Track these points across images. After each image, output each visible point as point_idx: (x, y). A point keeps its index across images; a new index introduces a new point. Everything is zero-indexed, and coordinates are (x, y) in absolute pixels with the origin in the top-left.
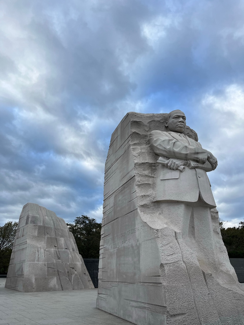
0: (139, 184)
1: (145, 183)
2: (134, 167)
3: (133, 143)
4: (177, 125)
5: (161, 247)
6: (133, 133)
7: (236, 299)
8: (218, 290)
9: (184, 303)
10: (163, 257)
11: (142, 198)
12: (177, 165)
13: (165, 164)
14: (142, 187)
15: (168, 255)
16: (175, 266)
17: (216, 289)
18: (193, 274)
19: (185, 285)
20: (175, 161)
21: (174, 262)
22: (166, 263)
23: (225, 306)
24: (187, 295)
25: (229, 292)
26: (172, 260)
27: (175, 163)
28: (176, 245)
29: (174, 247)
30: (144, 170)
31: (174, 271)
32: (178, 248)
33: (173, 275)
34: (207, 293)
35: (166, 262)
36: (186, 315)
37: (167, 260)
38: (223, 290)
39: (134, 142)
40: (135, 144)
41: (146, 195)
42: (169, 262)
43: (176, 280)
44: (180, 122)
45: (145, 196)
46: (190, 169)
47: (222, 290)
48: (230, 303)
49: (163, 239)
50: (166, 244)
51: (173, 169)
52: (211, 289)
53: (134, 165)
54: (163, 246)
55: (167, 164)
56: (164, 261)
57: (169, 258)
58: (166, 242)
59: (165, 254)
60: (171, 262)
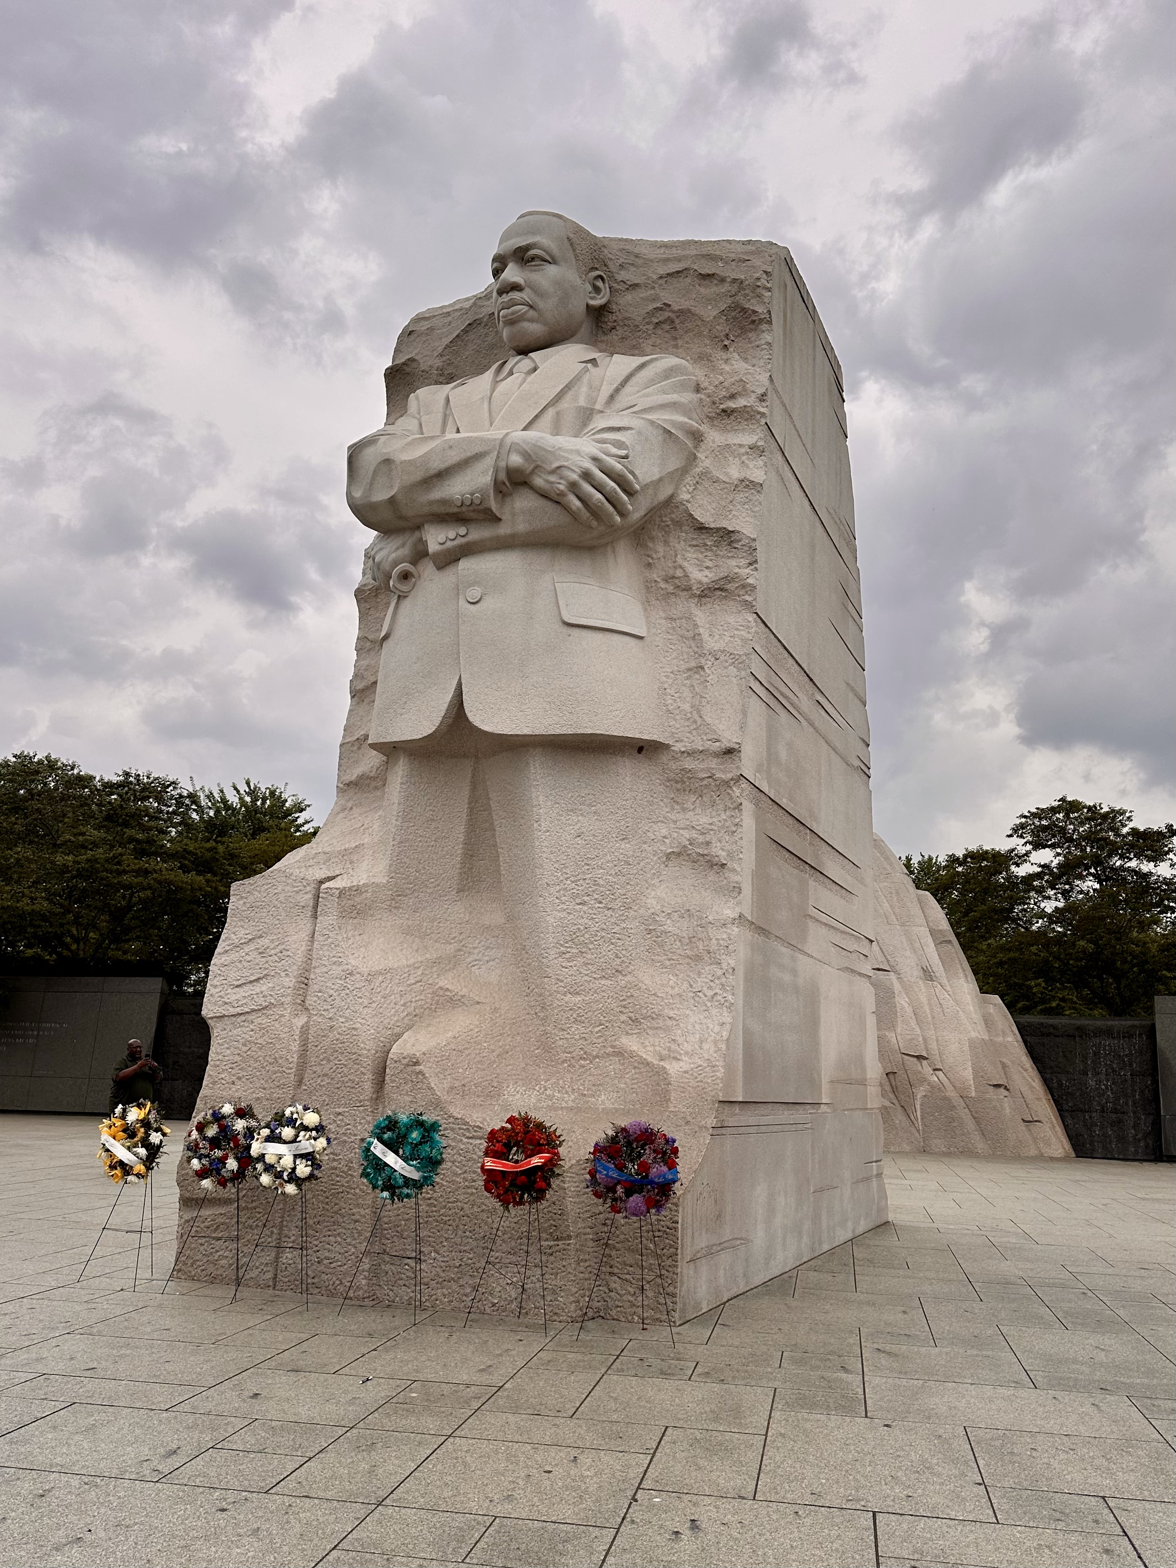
5: (220, 954)
10: (214, 991)
15: (240, 983)
16: (251, 1026)
21: (253, 1011)
26: (244, 1002)
28: (283, 943)
29: (273, 952)
31: (244, 1045)
35: (222, 1011)
37: (226, 1003)
38: (452, 1129)
42: (231, 1010)
46: (439, 568)
49: (241, 923)
50: (243, 941)
54: (227, 948)
57: (234, 995)
58: (247, 932)
59: (224, 982)
60: (238, 1010)
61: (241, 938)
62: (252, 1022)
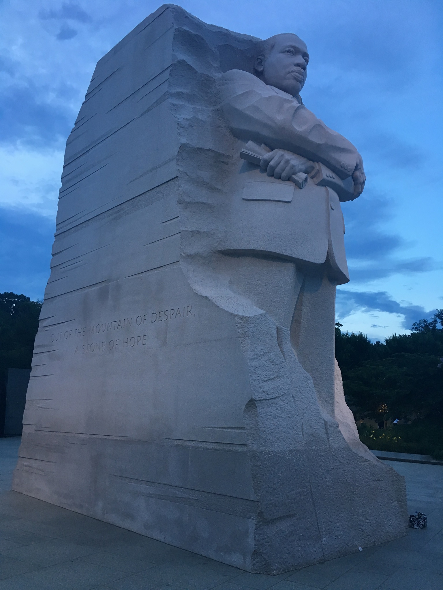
0: (185, 200)
1: (201, 200)
2: (176, 153)
3: (175, 91)
4: (289, 72)
5: (252, 359)
6: (179, 62)
7: (375, 478)
8: (346, 459)
9: (293, 490)
10: (255, 383)
11: (192, 237)
12: (293, 167)
13: (261, 161)
15: (266, 379)
17: (343, 458)
20: (288, 155)
21: (277, 397)
22: (261, 399)
26: (272, 391)
27: (288, 162)
29: (278, 362)
30: (199, 168)
31: (275, 418)
33: (273, 427)
36: (294, 520)
37: (264, 392)
38: (355, 459)
39: (179, 90)
40: (179, 95)
41: (202, 231)
42: (267, 396)
44: (298, 65)
45: (198, 232)
46: (317, 185)
50: (262, 353)
51: (279, 177)
53: (177, 149)
54: (255, 357)
55: (267, 162)
56: (256, 394)
57: (267, 387)
58: (262, 348)
59: (259, 378)
60: (270, 396)
61: (260, 352)
62: (276, 404)
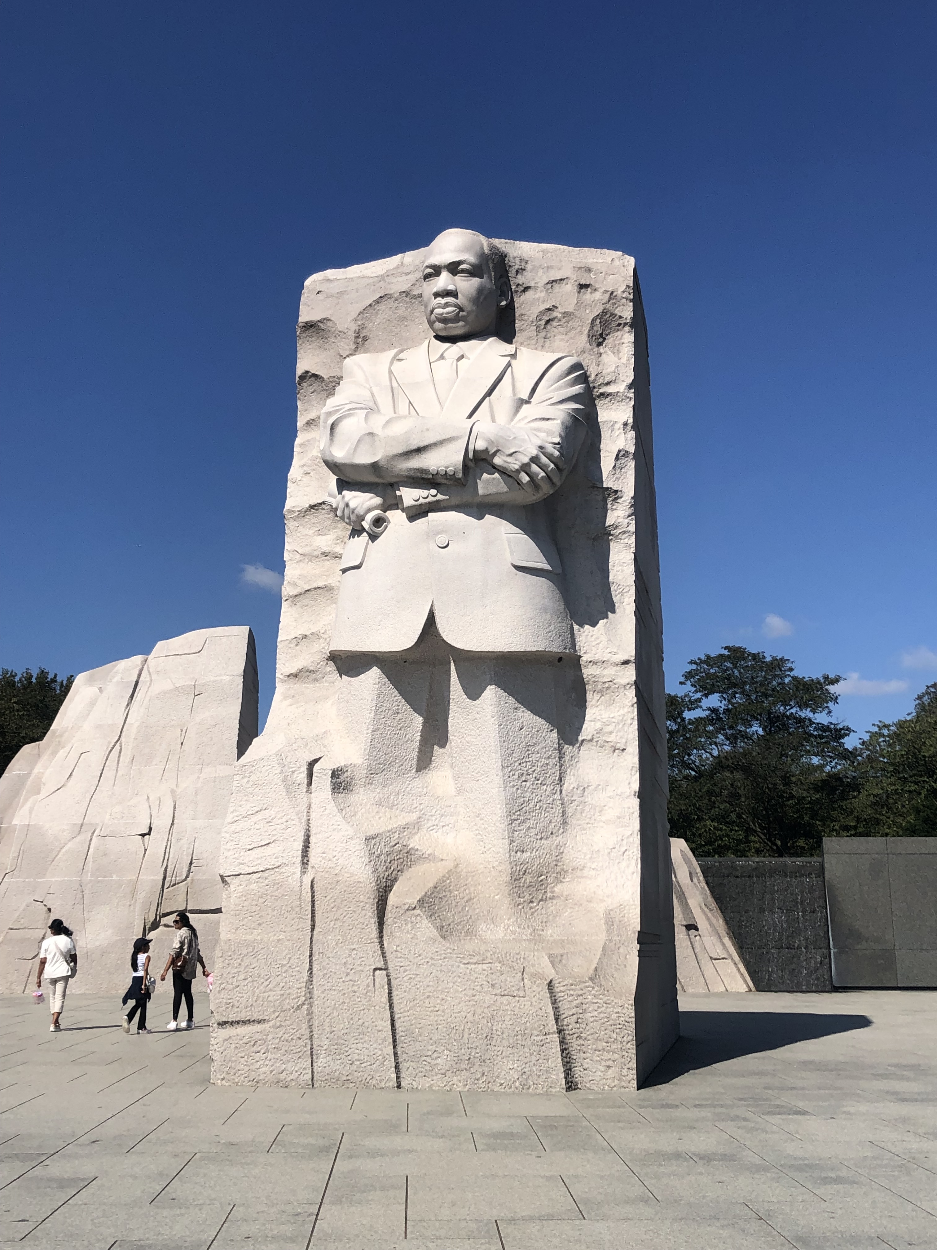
0: (291, 594)
1: (315, 585)
4: (432, 312)
5: (229, 823)
7: (498, 992)
8: (426, 958)
9: (271, 990)
10: (227, 854)
11: (297, 645)
14: (305, 601)
15: (251, 847)
16: (266, 882)
17: (420, 955)
18: (332, 905)
19: (288, 940)
21: (267, 869)
22: (236, 873)
23: (439, 1013)
24: (285, 969)
25: (473, 966)
26: (259, 862)
28: (288, 815)
29: (280, 821)
30: (320, 532)
31: (261, 897)
32: (294, 822)
33: (255, 908)
34: (370, 965)
35: (238, 870)
36: (266, 1026)
37: (242, 864)
38: (451, 958)
42: (248, 869)
43: (260, 924)
45: (305, 636)
46: (410, 518)
47: (445, 958)
48: (463, 1004)
49: (245, 798)
50: (250, 813)
52: (399, 955)
54: (236, 819)
55: (338, 511)
56: (229, 868)
59: (237, 846)
60: (254, 869)
62: (268, 879)
